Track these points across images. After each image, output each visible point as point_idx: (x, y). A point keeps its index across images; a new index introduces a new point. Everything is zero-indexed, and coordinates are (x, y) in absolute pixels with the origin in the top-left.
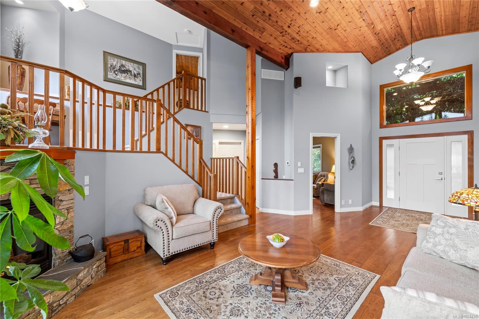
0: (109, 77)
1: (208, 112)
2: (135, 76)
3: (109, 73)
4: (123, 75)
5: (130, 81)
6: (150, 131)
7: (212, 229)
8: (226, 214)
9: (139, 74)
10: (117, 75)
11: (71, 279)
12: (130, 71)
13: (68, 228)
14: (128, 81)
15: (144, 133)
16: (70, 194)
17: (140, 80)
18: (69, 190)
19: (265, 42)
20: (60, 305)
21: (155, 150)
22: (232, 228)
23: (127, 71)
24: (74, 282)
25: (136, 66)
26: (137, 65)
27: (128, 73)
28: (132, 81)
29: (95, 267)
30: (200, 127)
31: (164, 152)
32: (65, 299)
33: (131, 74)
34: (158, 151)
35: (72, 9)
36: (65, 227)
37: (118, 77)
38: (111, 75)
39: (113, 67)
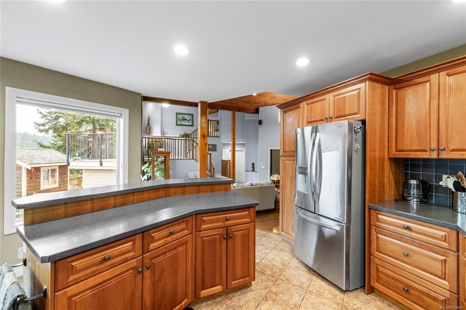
0: (178, 123)
1: (220, 137)
2: (189, 121)
4: (184, 121)
6: (190, 151)
9: (190, 120)
10: (181, 122)
12: (187, 119)
14: (186, 124)
15: (188, 151)
17: (191, 122)
19: (241, 106)
21: (192, 158)
23: (185, 119)
25: (189, 116)
30: (216, 145)
31: (195, 159)
34: (193, 158)
35: (166, 108)
37: (182, 123)
38: (179, 123)
39: (180, 119)
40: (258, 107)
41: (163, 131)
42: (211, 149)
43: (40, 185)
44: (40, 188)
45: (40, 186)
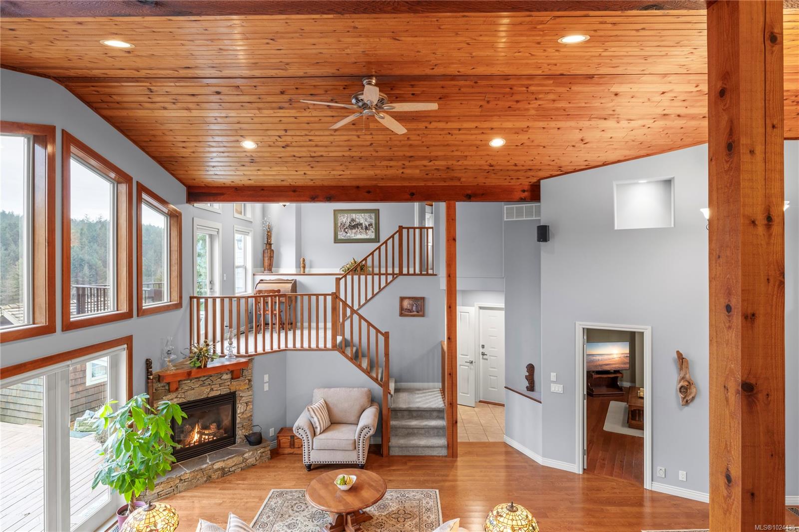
0: (339, 237)
1: (436, 275)
2: (366, 228)
3: (339, 233)
4: (354, 231)
5: (360, 236)
7: (357, 449)
8: (417, 433)
9: (370, 225)
10: (346, 233)
11: (239, 456)
12: (361, 224)
13: (248, 417)
14: (359, 236)
16: (249, 391)
17: (373, 232)
18: (248, 389)
19: (476, 184)
20: (230, 471)
22: (421, 455)
23: (357, 226)
24: (241, 459)
25: (367, 215)
26: (369, 214)
27: (359, 227)
28: (363, 236)
29: (259, 452)
30: (423, 299)
32: (233, 469)
33: (362, 229)
36: (245, 416)
37: (348, 235)
38: (342, 235)
39: (343, 225)
40: (539, 181)
41: (302, 260)
42: (410, 311)
43: (85, 377)
44: (85, 383)
45: (86, 379)
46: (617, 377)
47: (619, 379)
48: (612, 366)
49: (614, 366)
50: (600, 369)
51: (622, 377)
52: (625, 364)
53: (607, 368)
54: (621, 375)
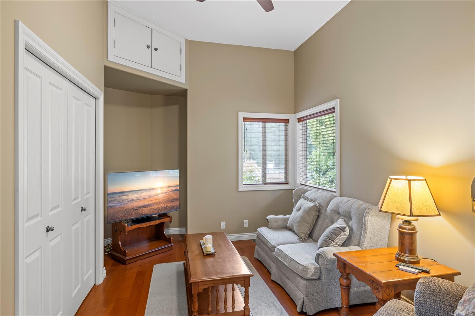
46: (163, 223)
47: (165, 225)
48: (153, 207)
49: (157, 206)
50: (134, 216)
51: (170, 222)
52: (173, 200)
53: (146, 212)
54: (169, 219)
